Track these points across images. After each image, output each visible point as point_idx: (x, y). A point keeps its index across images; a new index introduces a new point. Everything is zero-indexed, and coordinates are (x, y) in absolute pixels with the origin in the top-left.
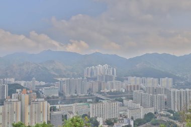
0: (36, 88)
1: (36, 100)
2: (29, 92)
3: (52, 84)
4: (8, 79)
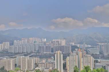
0: (86, 49)
1: (86, 55)
2: (82, 50)
3: (95, 46)
4: (71, 43)
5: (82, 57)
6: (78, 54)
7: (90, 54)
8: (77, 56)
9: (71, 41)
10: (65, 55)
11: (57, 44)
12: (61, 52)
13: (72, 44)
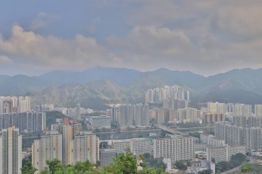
0: (82, 118)
1: (81, 133)
2: (72, 122)
3: (102, 111)
4: (45, 105)
5: (73, 138)
6: (62, 133)
7: (90, 130)
8: (60, 137)
9: (47, 100)
10: (30, 136)
11: (7, 108)
12: (18, 130)
13: (48, 108)
